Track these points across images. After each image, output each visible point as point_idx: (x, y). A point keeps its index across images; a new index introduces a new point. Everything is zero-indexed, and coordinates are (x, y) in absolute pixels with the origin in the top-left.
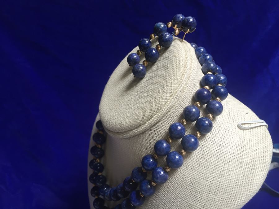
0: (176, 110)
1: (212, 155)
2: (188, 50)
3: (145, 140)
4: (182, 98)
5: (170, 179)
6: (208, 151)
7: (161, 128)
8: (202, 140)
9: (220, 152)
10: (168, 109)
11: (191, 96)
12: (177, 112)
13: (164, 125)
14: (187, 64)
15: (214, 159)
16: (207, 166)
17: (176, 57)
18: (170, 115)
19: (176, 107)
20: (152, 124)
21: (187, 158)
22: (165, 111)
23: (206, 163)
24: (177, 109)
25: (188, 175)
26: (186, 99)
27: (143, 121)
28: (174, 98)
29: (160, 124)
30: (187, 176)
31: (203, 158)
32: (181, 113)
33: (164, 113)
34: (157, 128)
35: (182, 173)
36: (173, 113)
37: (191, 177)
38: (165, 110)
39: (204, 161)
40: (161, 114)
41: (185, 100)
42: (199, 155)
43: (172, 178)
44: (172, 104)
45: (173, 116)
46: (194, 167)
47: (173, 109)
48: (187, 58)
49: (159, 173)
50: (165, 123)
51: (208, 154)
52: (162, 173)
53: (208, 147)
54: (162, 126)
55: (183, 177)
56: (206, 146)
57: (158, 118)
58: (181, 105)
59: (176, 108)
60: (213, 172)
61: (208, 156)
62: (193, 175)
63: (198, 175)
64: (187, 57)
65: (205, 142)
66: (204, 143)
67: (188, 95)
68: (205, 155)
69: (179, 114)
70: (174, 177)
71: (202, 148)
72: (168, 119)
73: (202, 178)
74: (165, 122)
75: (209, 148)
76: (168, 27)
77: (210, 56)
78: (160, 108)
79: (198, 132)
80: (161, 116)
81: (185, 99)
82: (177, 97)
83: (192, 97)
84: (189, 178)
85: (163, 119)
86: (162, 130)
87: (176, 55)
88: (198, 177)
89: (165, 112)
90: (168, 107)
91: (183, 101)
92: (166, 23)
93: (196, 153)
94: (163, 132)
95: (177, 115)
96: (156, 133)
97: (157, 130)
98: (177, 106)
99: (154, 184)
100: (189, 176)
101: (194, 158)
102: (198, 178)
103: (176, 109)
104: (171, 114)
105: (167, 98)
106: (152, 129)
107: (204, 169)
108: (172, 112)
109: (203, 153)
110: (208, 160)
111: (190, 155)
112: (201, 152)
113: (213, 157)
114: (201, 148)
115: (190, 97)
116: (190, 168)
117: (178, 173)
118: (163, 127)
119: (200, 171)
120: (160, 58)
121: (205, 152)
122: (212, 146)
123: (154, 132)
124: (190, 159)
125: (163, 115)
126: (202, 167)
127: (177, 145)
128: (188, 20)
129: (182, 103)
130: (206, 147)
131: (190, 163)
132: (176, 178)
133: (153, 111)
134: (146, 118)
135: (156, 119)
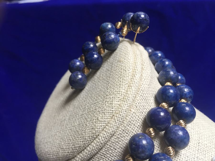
0: (120, 140)
2: (138, 53)
4: (128, 121)
10: (107, 137)
11: (141, 117)
12: (120, 141)
14: (136, 72)
17: (122, 62)
18: (110, 146)
19: (118, 135)
20: (85, 159)
22: (103, 141)
24: (121, 138)
26: (134, 123)
27: (72, 153)
28: (116, 121)
29: (96, 159)
32: (127, 143)
33: (101, 144)
36: (114, 144)
38: (103, 139)
41: (132, 124)
44: (113, 130)
45: (115, 147)
47: (115, 137)
48: (136, 64)
50: (103, 158)
57: (93, 150)
58: (127, 131)
59: (119, 136)
64: (136, 62)
67: (137, 117)
69: (124, 146)
72: (107, 152)
74: (103, 157)
76: (117, 28)
77: (169, 61)
78: (95, 136)
80: (97, 148)
81: (132, 122)
82: (121, 120)
83: (143, 119)
85: (101, 151)
87: (122, 59)
89: (102, 142)
90: (106, 135)
91: (130, 126)
92: (114, 23)
95: (122, 146)
98: (121, 132)
103: (119, 138)
104: (111, 145)
105: (105, 121)
108: (113, 141)
115: (140, 120)
120: (104, 64)
125: (100, 146)
128: (139, 16)
129: (129, 128)
133: (85, 140)
134: (77, 149)
135: (90, 152)
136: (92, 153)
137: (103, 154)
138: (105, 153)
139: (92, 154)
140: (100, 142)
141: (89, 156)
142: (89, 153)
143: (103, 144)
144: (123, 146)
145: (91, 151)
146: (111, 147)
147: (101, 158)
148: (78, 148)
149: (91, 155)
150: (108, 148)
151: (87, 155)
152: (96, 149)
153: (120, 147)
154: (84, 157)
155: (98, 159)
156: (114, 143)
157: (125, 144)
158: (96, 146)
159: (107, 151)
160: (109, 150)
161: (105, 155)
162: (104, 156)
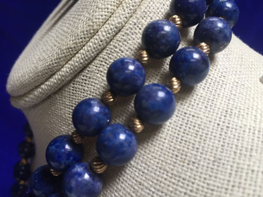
0: (129, 37)
1: (207, 134)
3: (65, 107)
4: (142, 11)
6: (199, 125)
7: (95, 77)
9: (228, 127)
10: (110, 31)
11: (162, 10)
12: (129, 40)
13: (101, 69)
15: (214, 143)
16: (194, 161)
18: (114, 46)
19: (127, 30)
20: (76, 66)
21: (147, 142)
22: (103, 36)
23: (192, 152)
24: (130, 34)
25: (148, 184)
26: (151, 15)
27: (57, 61)
28: (125, 8)
29: (92, 67)
30: (146, 184)
31: (186, 141)
32: (139, 44)
33: (101, 41)
34: (86, 77)
35: (133, 178)
36: (121, 44)
37: (155, 188)
38: (104, 33)
39: (188, 149)
40: (95, 44)
41: (149, 16)
42: (176, 135)
43: (112, 190)
44: (120, 20)
45: (122, 48)
46: (164, 163)
47: (123, 33)
49: (76, 177)
50: (104, 66)
51: (197, 131)
52: (86, 176)
53: (198, 117)
54: (97, 71)
55: (136, 187)
56: (193, 114)
57: (88, 51)
58: (140, 26)
59: (128, 32)
60: (210, 176)
61: (199, 136)
62: (161, 182)
63: (171, 184)
65: (191, 106)
66: (190, 109)
67: (156, 8)
68: (190, 134)
69: (136, 46)
70: (115, 188)
71: (183, 119)
72: (110, 56)
73: (181, 192)
74: (104, 63)
75: (201, 118)
78: (92, 31)
79: (174, 79)
80: (94, 48)
81: (148, 13)
82: (131, 7)
83: (164, 14)
84: (150, 190)
85: (101, 55)
86: (97, 82)
88: (171, 189)
89: (103, 38)
90: (109, 28)
91: (145, 18)
93: (168, 130)
94: (98, 86)
95: (132, 48)
96: (86, 89)
97: (87, 82)
98: (131, 26)
100: (151, 186)
101: (164, 143)
102: (171, 192)
103: (128, 35)
104: (117, 45)
105: (108, 9)
106: (77, 80)
107: (188, 168)
108: (119, 39)
109: (185, 130)
110: (197, 146)
111: (155, 134)
112: (180, 128)
113: (210, 139)
114: (181, 119)
115: (160, 13)
116: (153, 165)
117: (125, 179)
118: (99, 75)
119: (178, 172)
121: (189, 128)
123: (81, 87)
124: (154, 143)
125: (100, 46)
126: (182, 164)
127: (127, 114)
129: (143, 21)
130: (193, 116)
131: (154, 155)
132: (120, 190)
133: (77, 37)
134: (64, 53)
135: (84, 55)
136: (87, 56)
137: (103, 58)
138: (106, 57)
139: (86, 58)
140: (99, 38)
141: (82, 61)
142: (82, 57)
143: (105, 41)
144: (134, 47)
145: (86, 54)
146: (116, 48)
147: (101, 65)
148: (65, 51)
149: (86, 60)
150: (112, 49)
151: (79, 61)
152: (94, 50)
153: (129, 48)
154: (75, 63)
155: (96, 67)
156: (120, 41)
157: (137, 44)
158: (93, 45)
159: (110, 54)
160: (113, 53)
161: (107, 60)
162: (106, 63)
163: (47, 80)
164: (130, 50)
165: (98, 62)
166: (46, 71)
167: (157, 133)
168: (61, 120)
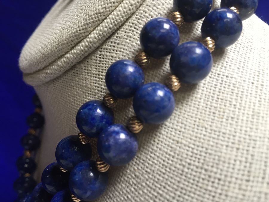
1: (242, 92)
3: (91, 76)
5: (141, 154)
6: (234, 84)
7: (124, 43)
8: (217, 63)
9: (262, 85)
13: (130, 34)
15: (250, 99)
16: (233, 116)
21: (182, 103)
23: (230, 109)
25: (186, 141)
30: (184, 142)
31: (222, 99)
34: (115, 43)
35: (170, 138)
37: (194, 145)
39: (225, 106)
40: (125, 8)
42: (212, 95)
43: (147, 152)
46: (201, 121)
49: (114, 135)
51: (232, 90)
52: (123, 136)
53: (232, 78)
54: (126, 37)
55: (174, 146)
56: (226, 74)
60: (251, 128)
61: (235, 94)
62: (200, 138)
63: (211, 139)
65: (223, 68)
66: (223, 70)
68: (226, 92)
70: (150, 150)
71: (217, 80)
73: (222, 145)
75: (235, 78)
79: (208, 39)
84: (189, 147)
86: (126, 48)
88: (211, 143)
94: (128, 52)
96: (114, 55)
97: (115, 48)
99: (103, 169)
100: (190, 143)
101: (199, 102)
102: (212, 146)
106: (104, 47)
107: (227, 123)
109: (220, 89)
110: (234, 103)
111: (189, 95)
112: (215, 88)
113: (247, 96)
114: (215, 80)
116: (190, 123)
117: (161, 139)
118: (128, 41)
119: (217, 127)
121: (224, 87)
122: (240, 75)
123: (109, 54)
124: (189, 103)
126: (221, 120)
127: (158, 78)
130: (227, 77)
131: (189, 114)
132: (156, 151)
163: (72, 48)
164: (160, 15)
165: (127, 27)
166: (72, 38)
167: (191, 94)
168: (86, 90)
